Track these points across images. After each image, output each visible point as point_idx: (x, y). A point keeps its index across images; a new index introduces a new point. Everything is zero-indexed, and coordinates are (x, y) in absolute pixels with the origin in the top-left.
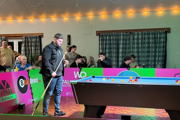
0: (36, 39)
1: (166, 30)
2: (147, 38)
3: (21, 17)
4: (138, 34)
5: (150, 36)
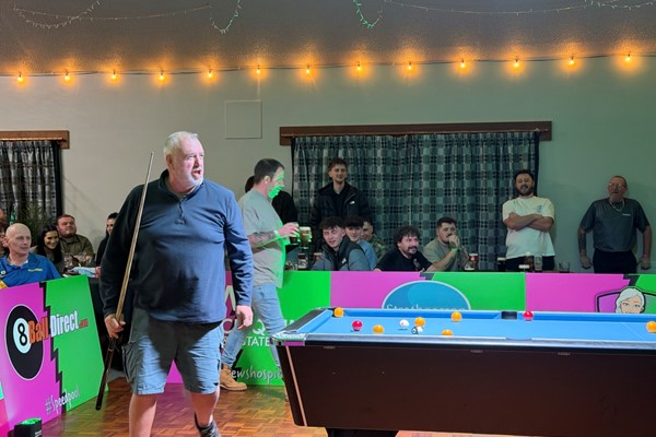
0: (37, 153)
1: (537, 130)
2: (466, 156)
4: (434, 143)
5: (477, 151)
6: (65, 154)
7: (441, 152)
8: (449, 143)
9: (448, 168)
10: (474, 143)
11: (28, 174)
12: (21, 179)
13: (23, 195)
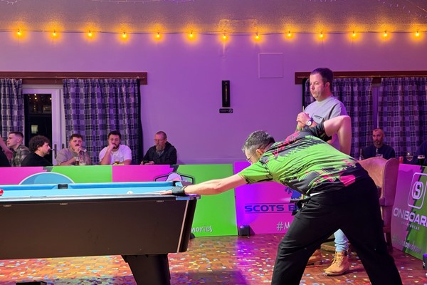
1: (138, 77)
2: (98, 93)
4: (77, 85)
7: (82, 90)
8: (87, 85)
9: (87, 101)
10: (102, 85)
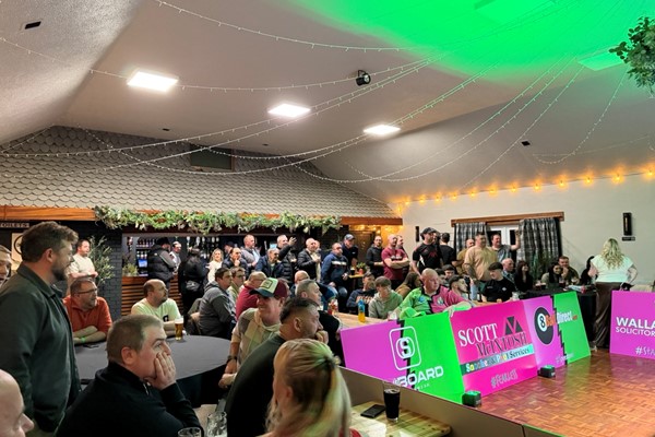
0: (547, 224)
3: (516, 184)
6: (562, 224)
11: (543, 235)
12: (539, 238)
13: (540, 246)
